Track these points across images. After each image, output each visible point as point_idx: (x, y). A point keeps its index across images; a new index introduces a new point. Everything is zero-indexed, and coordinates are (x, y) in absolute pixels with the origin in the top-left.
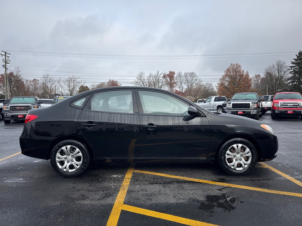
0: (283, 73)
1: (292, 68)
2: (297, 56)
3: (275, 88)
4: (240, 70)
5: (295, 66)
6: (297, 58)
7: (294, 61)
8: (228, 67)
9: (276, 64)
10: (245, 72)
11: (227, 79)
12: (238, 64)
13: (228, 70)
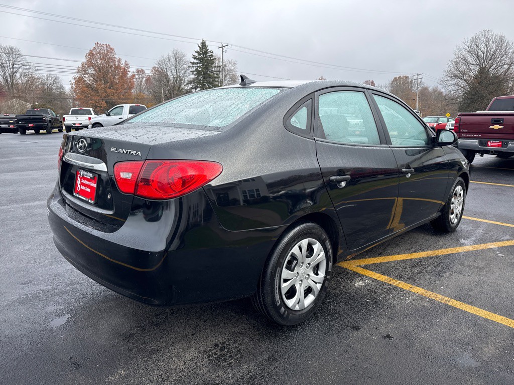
0: (183, 72)
1: (194, 66)
2: (199, 47)
3: (174, 94)
4: (114, 58)
5: (198, 63)
6: (199, 51)
7: (196, 54)
8: (92, 49)
9: (173, 55)
10: (123, 62)
11: (91, 71)
12: (109, 45)
13: (91, 54)
